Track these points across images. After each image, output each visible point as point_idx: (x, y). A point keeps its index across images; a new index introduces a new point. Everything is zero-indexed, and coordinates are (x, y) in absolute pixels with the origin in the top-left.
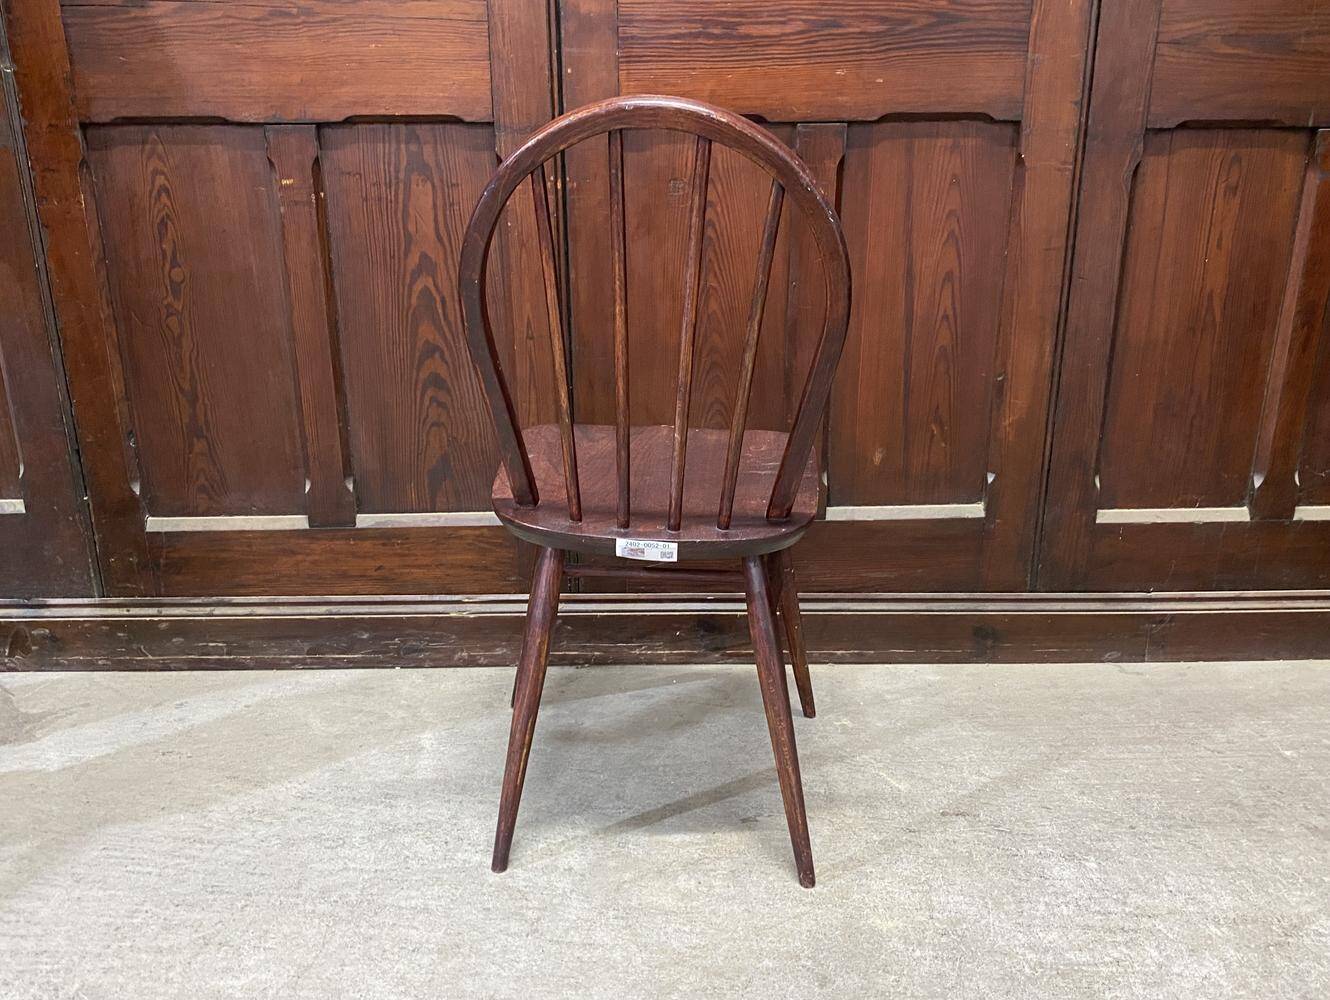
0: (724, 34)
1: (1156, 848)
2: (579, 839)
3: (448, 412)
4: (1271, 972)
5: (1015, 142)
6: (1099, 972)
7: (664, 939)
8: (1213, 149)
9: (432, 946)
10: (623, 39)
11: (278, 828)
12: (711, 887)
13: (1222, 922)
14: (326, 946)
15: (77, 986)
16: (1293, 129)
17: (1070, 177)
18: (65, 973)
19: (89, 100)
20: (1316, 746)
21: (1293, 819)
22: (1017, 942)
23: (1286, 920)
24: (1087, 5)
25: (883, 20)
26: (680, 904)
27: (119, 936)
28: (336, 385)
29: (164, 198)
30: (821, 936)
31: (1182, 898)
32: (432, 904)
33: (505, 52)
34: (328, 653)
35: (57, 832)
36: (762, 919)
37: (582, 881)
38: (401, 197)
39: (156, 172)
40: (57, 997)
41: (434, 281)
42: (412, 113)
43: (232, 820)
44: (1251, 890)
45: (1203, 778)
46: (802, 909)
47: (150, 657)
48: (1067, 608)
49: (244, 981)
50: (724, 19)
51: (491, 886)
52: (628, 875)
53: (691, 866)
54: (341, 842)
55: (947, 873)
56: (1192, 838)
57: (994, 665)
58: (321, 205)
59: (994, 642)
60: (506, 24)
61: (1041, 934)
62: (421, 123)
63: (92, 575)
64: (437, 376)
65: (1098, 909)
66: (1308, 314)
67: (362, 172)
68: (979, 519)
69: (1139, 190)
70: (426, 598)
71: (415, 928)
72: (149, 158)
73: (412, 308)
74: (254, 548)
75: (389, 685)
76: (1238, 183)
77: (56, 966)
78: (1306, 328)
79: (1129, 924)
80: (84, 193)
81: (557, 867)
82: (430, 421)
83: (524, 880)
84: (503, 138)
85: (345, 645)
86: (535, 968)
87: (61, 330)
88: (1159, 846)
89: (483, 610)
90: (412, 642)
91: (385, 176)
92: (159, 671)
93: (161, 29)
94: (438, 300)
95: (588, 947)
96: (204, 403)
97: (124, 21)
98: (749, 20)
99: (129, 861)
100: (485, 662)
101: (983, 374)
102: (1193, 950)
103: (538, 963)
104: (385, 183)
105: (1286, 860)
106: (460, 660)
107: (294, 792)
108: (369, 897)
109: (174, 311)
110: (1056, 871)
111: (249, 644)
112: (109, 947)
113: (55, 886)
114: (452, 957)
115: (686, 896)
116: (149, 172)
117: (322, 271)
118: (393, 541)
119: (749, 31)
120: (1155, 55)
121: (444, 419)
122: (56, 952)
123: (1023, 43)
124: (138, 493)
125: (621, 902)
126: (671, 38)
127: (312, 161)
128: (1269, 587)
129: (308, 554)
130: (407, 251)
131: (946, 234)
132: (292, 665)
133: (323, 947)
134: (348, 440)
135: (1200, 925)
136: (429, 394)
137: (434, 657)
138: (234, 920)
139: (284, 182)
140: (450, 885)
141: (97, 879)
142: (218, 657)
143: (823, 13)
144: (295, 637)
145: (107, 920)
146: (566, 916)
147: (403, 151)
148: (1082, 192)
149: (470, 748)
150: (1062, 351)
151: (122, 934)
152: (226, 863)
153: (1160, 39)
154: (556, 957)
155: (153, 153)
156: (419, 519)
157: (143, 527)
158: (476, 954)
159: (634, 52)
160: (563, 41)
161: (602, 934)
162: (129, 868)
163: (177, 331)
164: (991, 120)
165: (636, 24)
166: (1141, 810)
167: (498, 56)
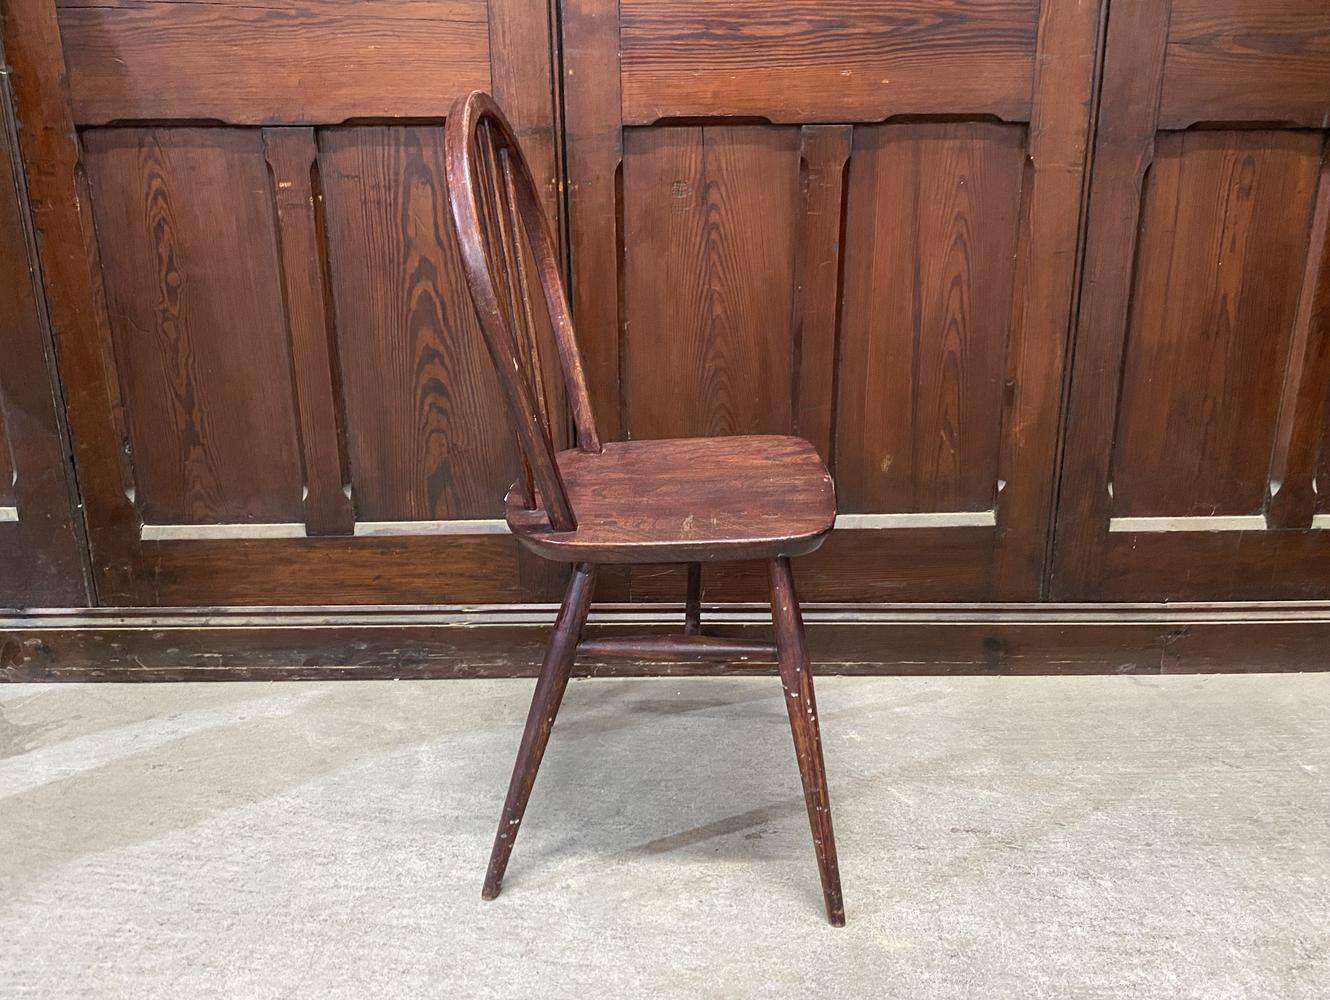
0: (728, 35)
1: (1173, 866)
3: (448, 419)
5: (1024, 142)
6: (1115, 996)
7: (662, 960)
8: (1225, 151)
9: (424, 967)
10: (625, 40)
11: (267, 844)
12: (713, 906)
13: (1242, 944)
14: (313, 967)
16: (1308, 130)
17: (1080, 179)
19: (85, 103)
21: (1314, 836)
22: (1029, 965)
23: (1309, 942)
24: (1096, 4)
25: (889, 20)
26: (681, 924)
27: (101, 956)
28: (334, 391)
29: (161, 201)
30: (826, 958)
31: (1200, 918)
32: (424, 923)
33: (505, 54)
34: (326, 664)
35: (42, 848)
36: (765, 940)
37: (579, 899)
38: (400, 201)
39: (152, 177)
41: (434, 285)
43: (222, 835)
44: (1271, 910)
45: (1221, 793)
47: (145, 668)
48: (1081, 618)
50: (727, 20)
52: (627, 893)
53: (692, 884)
54: (333, 858)
55: (957, 892)
56: (1211, 856)
58: (319, 211)
59: (1006, 654)
60: (507, 25)
61: (1054, 956)
62: (420, 125)
63: (86, 585)
64: (437, 381)
65: (1113, 929)
66: (1324, 318)
67: (361, 175)
68: (990, 527)
70: (426, 608)
71: (405, 948)
72: (145, 161)
73: (412, 312)
74: (251, 557)
75: (387, 697)
76: (1251, 184)
78: (1322, 333)
79: (1146, 946)
80: (79, 196)
82: (429, 428)
85: (342, 656)
86: (529, 991)
87: (56, 335)
88: (1176, 864)
89: (483, 620)
90: (411, 653)
91: (385, 179)
92: (154, 682)
93: (157, 31)
94: (438, 305)
95: (584, 968)
96: (201, 410)
97: (120, 22)
98: (752, 21)
99: (115, 878)
100: (485, 674)
101: (993, 380)
102: (1212, 974)
103: (533, 985)
104: (385, 186)
105: (1306, 878)
106: (460, 671)
107: (286, 806)
108: (360, 916)
109: (170, 316)
110: (1069, 891)
111: (245, 654)
112: (89, 967)
113: (37, 903)
114: (444, 978)
115: (687, 915)
116: (146, 176)
117: (320, 275)
118: (392, 549)
119: (753, 32)
120: (1165, 55)
121: (444, 425)
122: (35, 972)
123: (1032, 44)
124: (133, 501)
125: (619, 921)
126: (674, 39)
127: (310, 164)
128: (1286, 597)
129: (305, 563)
130: (407, 255)
131: (954, 237)
132: (288, 677)
133: (310, 968)
134: (346, 447)
135: (1219, 947)
136: (429, 400)
137: (433, 668)
138: (220, 940)
139: (282, 185)
140: (443, 903)
141: (80, 896)
142: (212, 668)
143: (828, 13)
144: (292, 648)
145: (89, 939)
146: (563, 936)
147: (402, 154)
148: (1092, 195)
149: (468, 762)
150: (1073, 356)
151: (103, 954)
152: (214, 881)
153: (1170, 39)
154: (551, 979)
155: (150, 156)
156: (418, 527)
157: (138, 535)
158: (468, 975)
159: (637, 53)
160: (564, 42)
161: (599, 955)
162: (113, 886)
163: (173, 336)
164: (999, 121)
165: (637, 25)
166: (1157, 826)
167: (499, 58)
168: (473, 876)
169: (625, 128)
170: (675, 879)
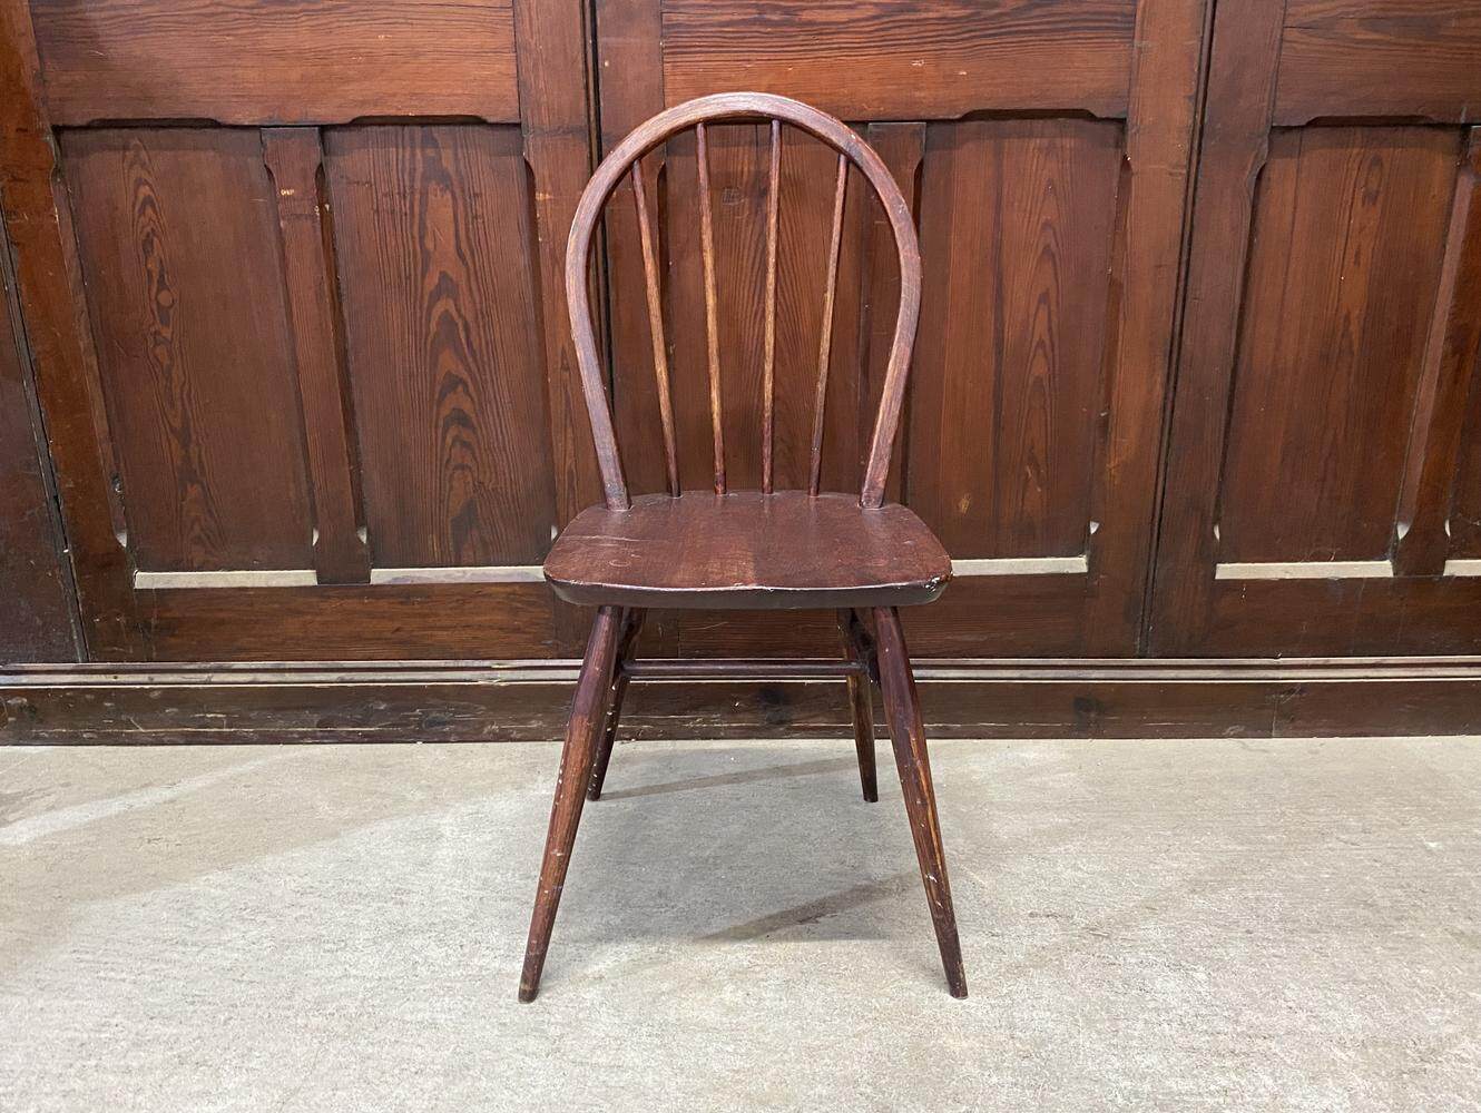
0: (783, 21)
1: (1274, 956)
3: (474, 454)
4: (1403, 1105)
5: (1120, 143)
6: (1203, 1103)
7: (703, 1060)
8: (1349, 150)
9: (439, 1067)
10: (668, 27)
11: (271, 928)
12: (761, 999)
13: (1348, 1044)
16: (1442, 126)
17: (1184, 183)
19: (63, 101)
20: (1466, 837)
21: (1435, 923)
22: (1109, 1067)
23: (1423, 1043)
25: (966, 3)
26: (724, 1019)
27: (84, 1054)
28: (346, 423)
29: (149, 211)
30: (884, 1059)
31: (1303, 1015)
32: (441, 1018)
33: (533, 42)
34: (339, 726)
35: (23, 932)
36: (817, 1038)
37: (613, 991)
38: (417, 209)
39: (140, 182)
41: (456, 305)
42: (428, 113)
43: (220, 918)
44: (1383, 1007)
45: (1333, 874)
46: (863, 1026)
47: (141, 730)
48: (1182, 676)
50: (784, 4)
53: (738, 975)
54: (343, 944)
55: (1033, 985)
56: (1318, 945)
57: (1101, 740)
58: (326, 221)
59: (1099, 714)
60: (534, 11)
61: (1137, 1058)
62: (439, 124)
63: (75, 637)
64: (461, 411)
65: (1205, 1027)
66: (1459, 340)
67: (373, 180)
68: (1081, 574)
69: (1264, 197)
70: (451, 663)
72: (131, 166)
73: (432, 335)
74: (256, 607)
75: (408, 763)
76: (1378, 190)
78: (1458, 356)
79: (1241, 1047)
80: (58, 206)
82: (453, 463)
84: (531, 143)
85: (359, 717)
87: (35, 361)
88: (1280, 954)
89: (514, 677)
90: (434, 714)
91: (399, 186)
92: (152, 744)
93: (141, 19)
94: (460, 326)
95: (615, 1069)
96: (198, 444)
97: (102, 9)
98: (811, 5)
99: (102, 966)
100: (519, 736)
101: (1084, 410)
102: (1313, 1078)
103: (558, 1088)
104: (399, 193)
105: (1424, 971)
106: (489, 733)
107: (293, 885)
108: (370, 1010)
109: (163, 340)
110: (1158, 984)
111: (252, 715)
112: (71, 1065)
113: (15, 994)
114: (460, 1080)
115: (731, 1010)
116: (132, 181)
117: (327, 293)
118: (412, 599)
119: (813, 18)
120: (1282, 40)
121: (469, 461)
122: (12, 1071)
123: (1129, 29)
124: (124, 545)
125: (657, 1016)
126: (723, 26)
127: (315, 170)
128: (1415, 652)
129: (317, 614)
130: (425, 270)
131: (1040, 249)
132: (300, 740)
133: (315, 1065)
134: (360, 485)
135: (1323, 1048)
136: (451, 433)
137: (460, 729)
138: (215, 1036)
139: (284, 193)
140: (463, 996)
141: (64, 987)
142: (216, 730)
144: (304, 708)
145: (71, 1034)
146: (593, 1033)
147: (419, 157)
148: (1198, 200)
149: (496, 836)
150: (1176, 383)
151: (87, 1051)
152: (211, 969)
153: (1288, 23)
154: (579, 1081)
155: (136, 160)
156: (442, 575)
157: (131, 583)
158: (487, 1077)
159: (683, 41)
160: (599, 29)
161: (633, 1054)
162: (100, 975)
163: (166, 362)
164: (1091, 117)
165: (682, 10)
166: (1259, 912)
167: (525, 49)
168: (497, 965)
170: (720, 969)
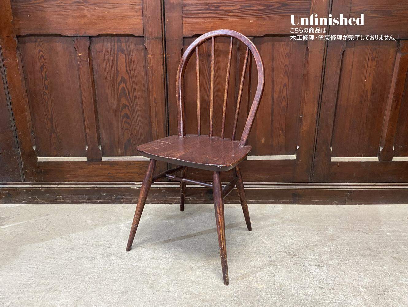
0: (215, 9)
1: (345, 263)
2: (167, 258)
3: (130, 126)
4: (378, 303)
5: (306, 43)
6: (325, 302)
7: (191, 290)
8: (368, 46)
9: (120, 291)
10: (184, 10)
11: (74, 254)
12: (207, 274)
13: (364, 287)
14: (87, 291)
15: (10, 303)
17: (323, 54)
18: (6, 298)
19: (19, 29)
20: (397, 232)
21: (388, 255)
22: (300, 293)
23: (384, 286)
24: (328, 1)
25: (264, 5)
26: (197, 279)
27: (24, 287)
28: (95, 117)
29: (42, 59)
30: (240, 290)
31: (352, 279)
32: (120, 278)
33: (147, 15)
34: (93, 199)
35: (7, 254)
37: (167, 271)
38: (115, 59)
39: (40, 51)
40: (3, 306)
41: (126, 85)
42: (118, 33)
43: (61, 251)
44: (374, 277)
45: (361, 241)
47: (39, 200)
48: (322, 188)
49: (61, 301)
50: (215, 5)
51: (139, 273)
53: (201, 267)
54: (94, 258)
55: (280, 270)
56: (357, 260)
57: (299, 205)
58: (91, 62)
59: (299, 198)
60: (148, 6)
61: (308, 290)
62: (121, 36)
63: (21, 175)
64: (127, 114)
65: (326, 282)
66: (397, 97)
67: (103, 51)
68: (295, 160)
69: (344, 59)
70: (124, 183)
71: (114, 286)
73: (119, 93)
74: (71, 167)
75: (112, 209)
76: (375, 56)
77: (4, 296)
78: (396, 102)
79: (335, 287)
80: (18, 57)
81: (159, 267)
82: (124, 128)
83: (149, 271)
84: (146, 41)
85: (98, 197)
86: (151, 299)
87: (11, 99)
90: (119, 196)
91: (111, 53)
92: (42, 204)
93: (41, 7)
94: (127, 91)
95: (167, 292)
96: (55, 122)
97: (29, 4)
98: (223, 5)
99: (28, 264)
101: (296, 115)
102: (354, 296)
103: (152, 297)
104: (111, 55)
105: (385, 267)
106: (134, 202)
107: (80, 242)
108: (101, 276)
109: (46, 94)
110: (314, 270)
111: (69, 196)
112: (20, 291)
113: (5, 271)
114: (126, 295)
115: (199, 277)
116: (38, 50)
117: (91, 82)
118: (113, 165)
119: (223, 9)
121: (129, 128)
122: (4, 292)
124: (35, 150)
125: (179, 279)
126: (199, 11)
127: (88, 48)
128: (384, 182)
129: (87, 169)
130: (117, 75)
131: (284, 72)
132: (82, 203)
133: (86, 291)
134: (99, 134)
135: (357, 288)
136: (124, 120)
137: (126, 201)
138: (59, 283)
139: (79, 54)
140: (126, 272)
141: (18, 269)
142: (59, 200)
143: (246, 3)
144: (83, 194)
145: (20, 282)
146: (161, 282)
147: (116, 45)
148: (327, 59)
150: (320, 108)
151: (25, 287)
152: (58, 265)
153: (351, 12)
154: (157, 295)
155: (39, 45)
156: (121, 158)
157: (37, 160)
158: (133, 294)
159: (188, 14)
160: (165, 11)
161: (172, 288)
162: (28, 266)
163: (47, 100)
165: (188, 6)
166: (341, 251)
169: (184, 37)
170: (196, 266)
